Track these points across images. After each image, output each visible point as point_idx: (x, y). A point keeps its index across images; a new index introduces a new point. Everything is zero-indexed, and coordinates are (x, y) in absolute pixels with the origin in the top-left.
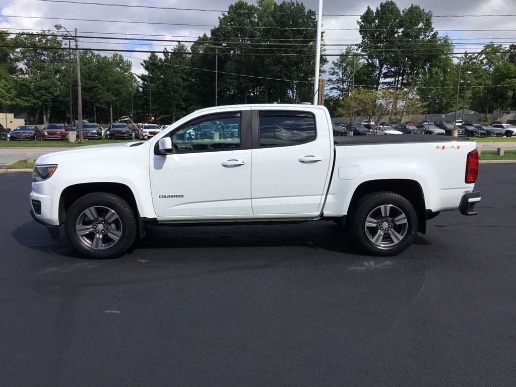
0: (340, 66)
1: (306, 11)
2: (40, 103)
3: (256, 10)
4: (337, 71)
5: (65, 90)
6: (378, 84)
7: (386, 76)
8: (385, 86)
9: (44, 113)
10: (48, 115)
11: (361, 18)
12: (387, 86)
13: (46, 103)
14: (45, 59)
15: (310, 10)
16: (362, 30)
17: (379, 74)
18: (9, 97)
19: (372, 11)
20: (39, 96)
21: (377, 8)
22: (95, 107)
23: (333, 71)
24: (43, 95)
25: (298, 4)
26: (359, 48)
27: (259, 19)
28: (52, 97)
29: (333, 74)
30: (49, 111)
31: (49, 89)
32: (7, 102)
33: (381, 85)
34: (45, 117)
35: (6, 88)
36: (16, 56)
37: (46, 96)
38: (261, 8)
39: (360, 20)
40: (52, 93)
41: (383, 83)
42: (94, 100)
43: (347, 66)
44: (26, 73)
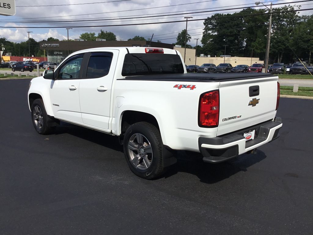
2: (277, 51)
5: (293, 42)
9: (279, 57)
10: (281, 58)
13: (280, 51)
14: (284, 23)
18: (260, 48)
20: (277, 47)
22: (310, 53)
24: (279, 46)
28: (284, 47)
30: (282, 56)
31: (283, 42)
32: (259, 51)
34: (279, 59)
35: (259, 43)
37: (281, 46)
40: (285, 45)
42: (310, 48)
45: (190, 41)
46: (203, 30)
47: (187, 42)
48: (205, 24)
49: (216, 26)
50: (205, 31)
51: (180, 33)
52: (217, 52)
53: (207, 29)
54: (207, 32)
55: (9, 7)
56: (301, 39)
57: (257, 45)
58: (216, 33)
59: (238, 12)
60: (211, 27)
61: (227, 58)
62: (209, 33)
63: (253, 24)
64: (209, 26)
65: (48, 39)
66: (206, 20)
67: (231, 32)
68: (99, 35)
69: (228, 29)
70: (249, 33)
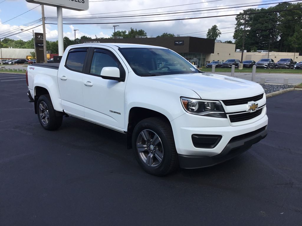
32: (296, 46)
35: (297, 37)
45: (220, 36)
46: (235, 25)
47: (217, 37)
48: (237, 19)
49: (248, 21)
50: (237, 27)
51: (210, 29)
52: (250, 47)
53: (239, 24)
54: (239, 27)
55: (83, 2)
57: (295, 40)
58: (249, 29)
60: (243, 22)
61: (265, 53)
62: (242, 28)
64: (242, 21)
65: (81, 38)
66: (238, 15)
67: (266, 27)
68: (129, 33)
69: (263, 24)
70: (285, 27)
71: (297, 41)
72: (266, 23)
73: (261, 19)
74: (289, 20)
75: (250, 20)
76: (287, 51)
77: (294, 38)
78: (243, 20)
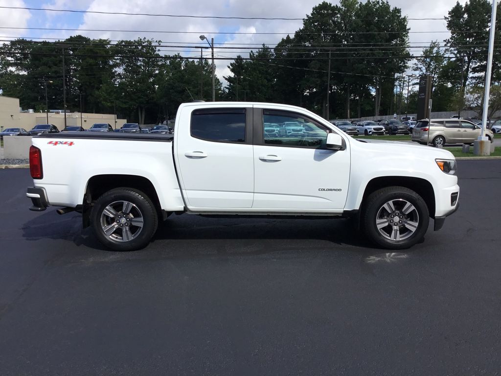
0: (424, 61)
1: (391, 9)
2: (137, 105)
3: (339, 9)
4: (419, 66)
6: (466, 80)
7: (475, 70)
8: (474, 81)
9: (140, 113)
10: (143, 115)
11: (449, 14)
12: (476, 80)
13: (142, 105)
14: (141, 64)
15: (396, 8)
16: (450, 26)
17: (467, 70)
19: (462, 6)
20: (136, 98)
21: (467, 3)
23: (416, 67)
24: (139, 98)
25: (383, 3)
26: (448, 43)
27: (342, 19)
28: (147, 99)
29: (416, 70)
33: (470, 80)
34: (140, 117)
36: (115, 62)
37: (142, 98)
38: (344, 8)
39: (447, 16)
41: (472, 78)
43: (431, 61)
44: (123, 78)
49: (20, 59)
53: (5, 64)
54: (6, 69)
56: (172, 89)
57: (105, 95)
58: (24, 73)
59: (63, 41)
60: (12, 60)
62: (11, 71)
63: (91, 61)
64: (10, 59)
67: (56, 72)
69: (50, 67)
71: (107, 97)
72: (55, 66)
73: (45, 59)
74: (90, 65)
75: (23, 58)
76: (94, 111)
77: (103, 93)
78: (12, 57)
